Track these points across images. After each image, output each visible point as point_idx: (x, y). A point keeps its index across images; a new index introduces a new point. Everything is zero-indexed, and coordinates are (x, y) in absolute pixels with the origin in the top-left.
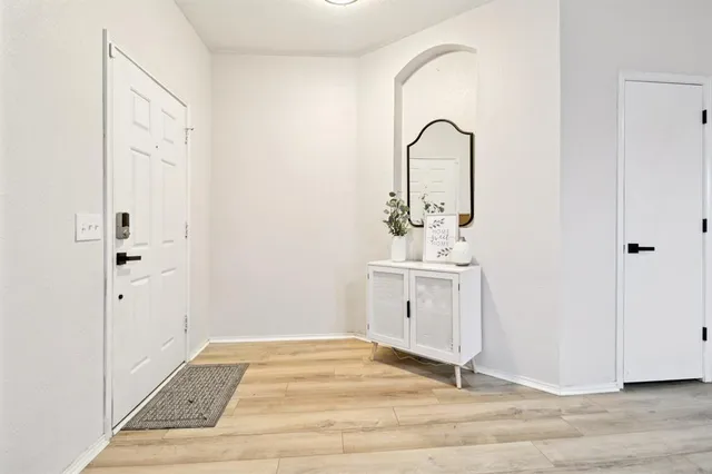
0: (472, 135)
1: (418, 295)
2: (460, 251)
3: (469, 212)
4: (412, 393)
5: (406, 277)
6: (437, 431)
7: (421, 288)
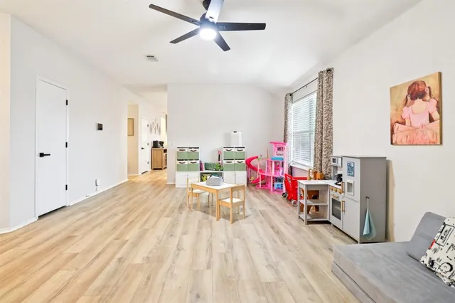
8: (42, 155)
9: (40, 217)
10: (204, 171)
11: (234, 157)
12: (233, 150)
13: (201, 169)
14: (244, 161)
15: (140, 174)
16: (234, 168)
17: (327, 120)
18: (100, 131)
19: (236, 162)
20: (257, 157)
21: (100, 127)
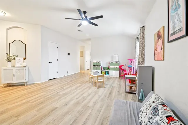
0: (26, 44)
1: (16, 72)
2: (24, 64)
3: (25, 57)
4: (16, 88)
5: (13, 70)
6: (24, 89)
7: (17, 71)
8: (50, 63)
9: (49, 80)
10: (103, 70)
11: (114, 65)
12: (114, 62)
13: (101, 69)
14: (118, 67)
15: (85, 70)
16: (114, 69)
17: (142, 49)
18: (69, 56)
19: (115, 67)
20: (123, 65)
21: (69, 54)
